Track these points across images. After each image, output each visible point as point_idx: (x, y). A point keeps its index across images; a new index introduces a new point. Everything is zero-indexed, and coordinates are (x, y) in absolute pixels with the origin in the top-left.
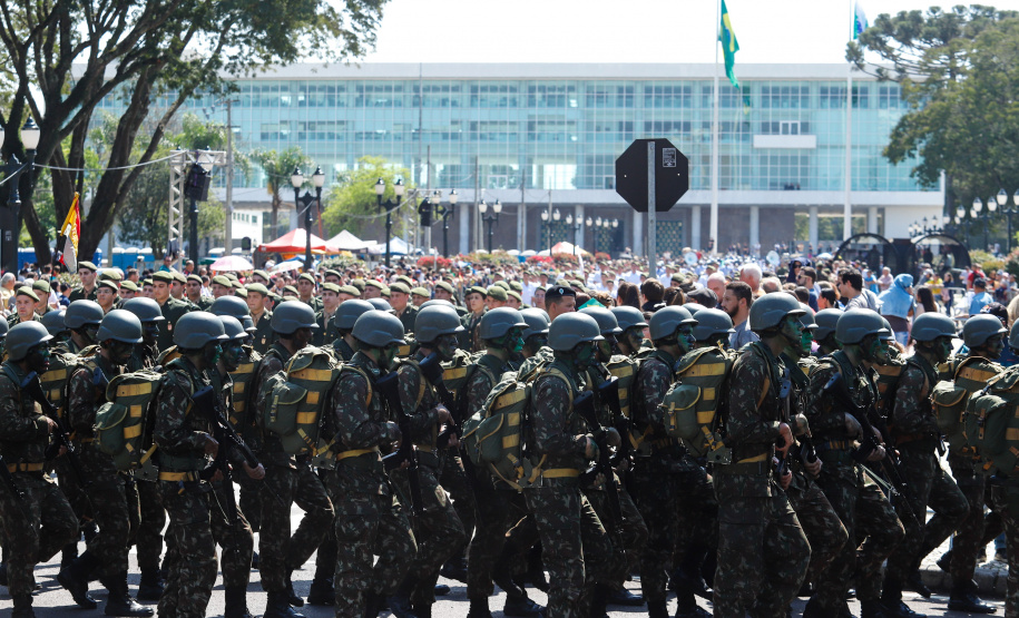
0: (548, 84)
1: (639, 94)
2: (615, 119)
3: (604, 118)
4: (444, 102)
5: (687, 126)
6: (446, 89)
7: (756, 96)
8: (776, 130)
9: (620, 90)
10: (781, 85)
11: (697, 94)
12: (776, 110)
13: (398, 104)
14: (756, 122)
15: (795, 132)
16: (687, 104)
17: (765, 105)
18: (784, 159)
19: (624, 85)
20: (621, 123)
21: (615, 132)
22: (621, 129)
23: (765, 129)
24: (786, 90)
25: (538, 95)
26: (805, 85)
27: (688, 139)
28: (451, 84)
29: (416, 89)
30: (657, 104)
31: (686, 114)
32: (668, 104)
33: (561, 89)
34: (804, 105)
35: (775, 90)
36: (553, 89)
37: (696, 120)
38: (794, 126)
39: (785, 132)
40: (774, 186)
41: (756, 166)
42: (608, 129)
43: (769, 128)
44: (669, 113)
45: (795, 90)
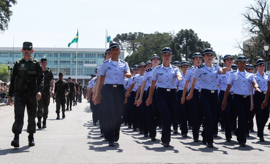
0: (39, 52)
1: (59, 55)
2: (54, 60)
3: (51, 60)
4: (17, 56)
5: (69, 62)
6: (17, 53)
7: (84, 55)
8: (88, 63)
9: (55, 54)
10: (89, 53)
11: (71, 55)
12: (88, 58)
13: (7, 56)
14: (84, 61)
15: (92, 63)
16: (69, 57)
17: (86, 57)
18: (90, 69)
19: (56, 53)
20: (55, 61)
21: (54, 63)
22: (55, 62)
23: (86, 62)
24: (90, 54)
25: (37, 55)
26: (95, 53)
27: (69, 64)
28: (18, 52)
29: (11, 53)
30: (63, 57)
31: (69, 59)
32: (65, 57)
33: (42, 54)
34: (94, 58)
35: (88, 54)
36: (40, 54)
37: (71, 61)
38: (92, 62)
39: (90, 63)
40: (88, 75)
41: (84, 70)
42: (52, 62)
43: (87, 62)
44: (65, 59)
45: (92, 54)
